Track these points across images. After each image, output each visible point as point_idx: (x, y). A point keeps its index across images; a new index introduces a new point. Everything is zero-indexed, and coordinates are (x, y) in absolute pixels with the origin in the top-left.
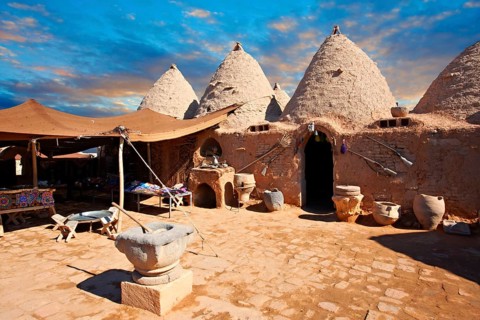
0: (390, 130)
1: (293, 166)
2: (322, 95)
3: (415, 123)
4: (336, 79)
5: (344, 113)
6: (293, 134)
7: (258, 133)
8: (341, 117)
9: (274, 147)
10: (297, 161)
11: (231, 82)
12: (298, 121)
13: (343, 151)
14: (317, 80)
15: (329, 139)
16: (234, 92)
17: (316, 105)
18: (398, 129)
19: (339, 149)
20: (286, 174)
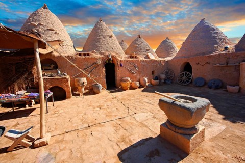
0: (133, 59)
1: (102, 72)
2: (108, 44)
3: (138, 58)
4: (111, 39)
5: (117, 52)
6: (102, 59)
7: (84, 57)
8: (117, 54)
9: (93, 64)
10: (104, 70)
11: (51, 26)
12: (101, 53)
13: (121, 65)
14: (104, 37)
15: (116, 61)
16: (56, 33)
17: (107, 48)
18: (135, 59)
19: (120, 65)
20: (100, 76)
